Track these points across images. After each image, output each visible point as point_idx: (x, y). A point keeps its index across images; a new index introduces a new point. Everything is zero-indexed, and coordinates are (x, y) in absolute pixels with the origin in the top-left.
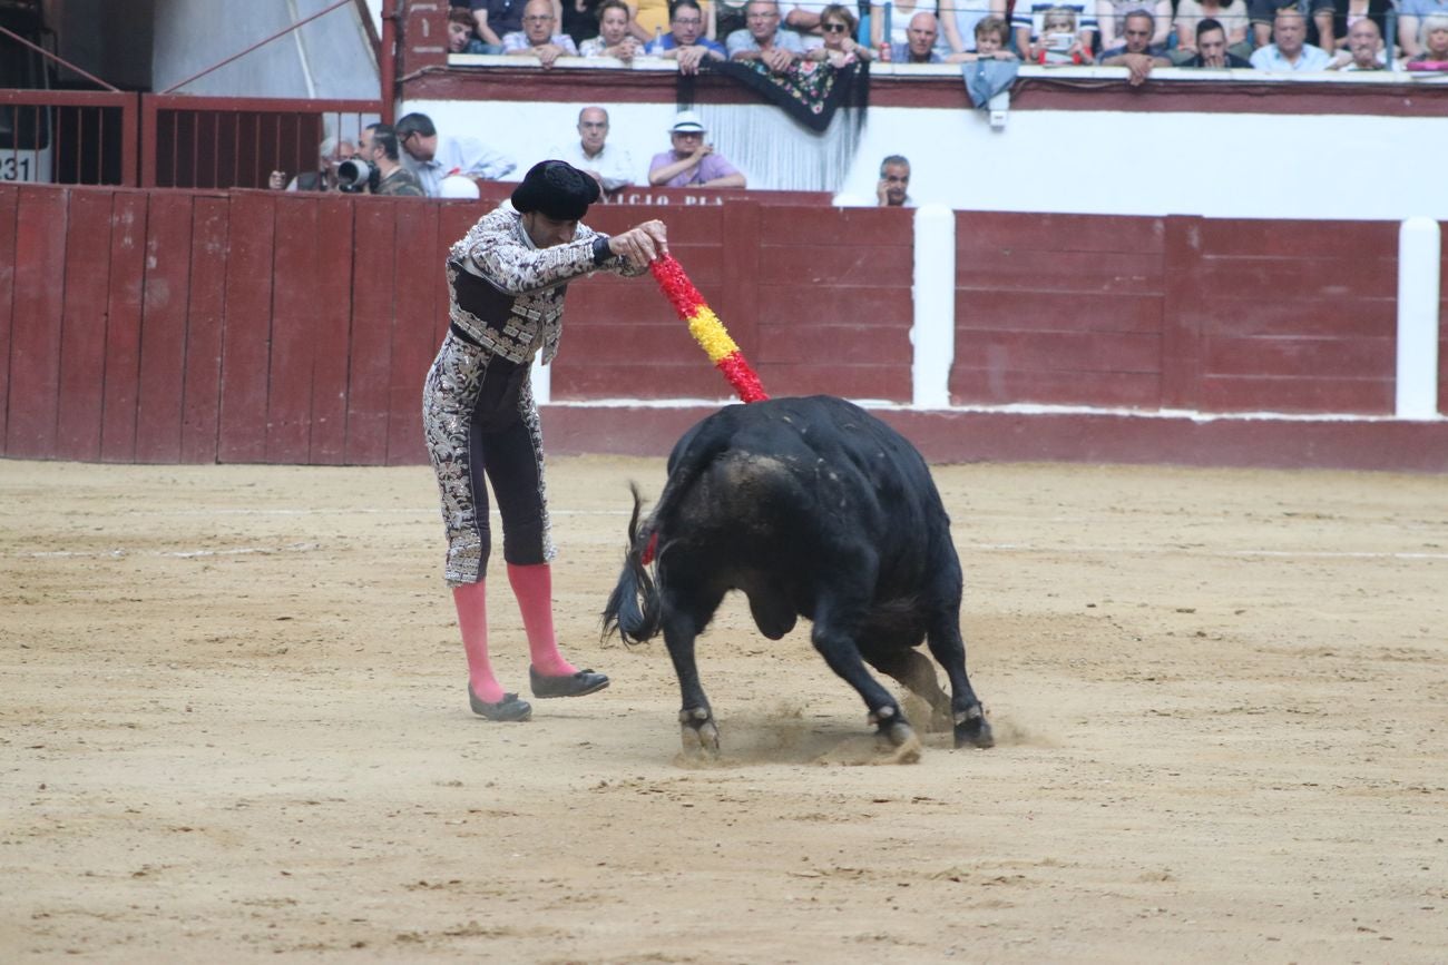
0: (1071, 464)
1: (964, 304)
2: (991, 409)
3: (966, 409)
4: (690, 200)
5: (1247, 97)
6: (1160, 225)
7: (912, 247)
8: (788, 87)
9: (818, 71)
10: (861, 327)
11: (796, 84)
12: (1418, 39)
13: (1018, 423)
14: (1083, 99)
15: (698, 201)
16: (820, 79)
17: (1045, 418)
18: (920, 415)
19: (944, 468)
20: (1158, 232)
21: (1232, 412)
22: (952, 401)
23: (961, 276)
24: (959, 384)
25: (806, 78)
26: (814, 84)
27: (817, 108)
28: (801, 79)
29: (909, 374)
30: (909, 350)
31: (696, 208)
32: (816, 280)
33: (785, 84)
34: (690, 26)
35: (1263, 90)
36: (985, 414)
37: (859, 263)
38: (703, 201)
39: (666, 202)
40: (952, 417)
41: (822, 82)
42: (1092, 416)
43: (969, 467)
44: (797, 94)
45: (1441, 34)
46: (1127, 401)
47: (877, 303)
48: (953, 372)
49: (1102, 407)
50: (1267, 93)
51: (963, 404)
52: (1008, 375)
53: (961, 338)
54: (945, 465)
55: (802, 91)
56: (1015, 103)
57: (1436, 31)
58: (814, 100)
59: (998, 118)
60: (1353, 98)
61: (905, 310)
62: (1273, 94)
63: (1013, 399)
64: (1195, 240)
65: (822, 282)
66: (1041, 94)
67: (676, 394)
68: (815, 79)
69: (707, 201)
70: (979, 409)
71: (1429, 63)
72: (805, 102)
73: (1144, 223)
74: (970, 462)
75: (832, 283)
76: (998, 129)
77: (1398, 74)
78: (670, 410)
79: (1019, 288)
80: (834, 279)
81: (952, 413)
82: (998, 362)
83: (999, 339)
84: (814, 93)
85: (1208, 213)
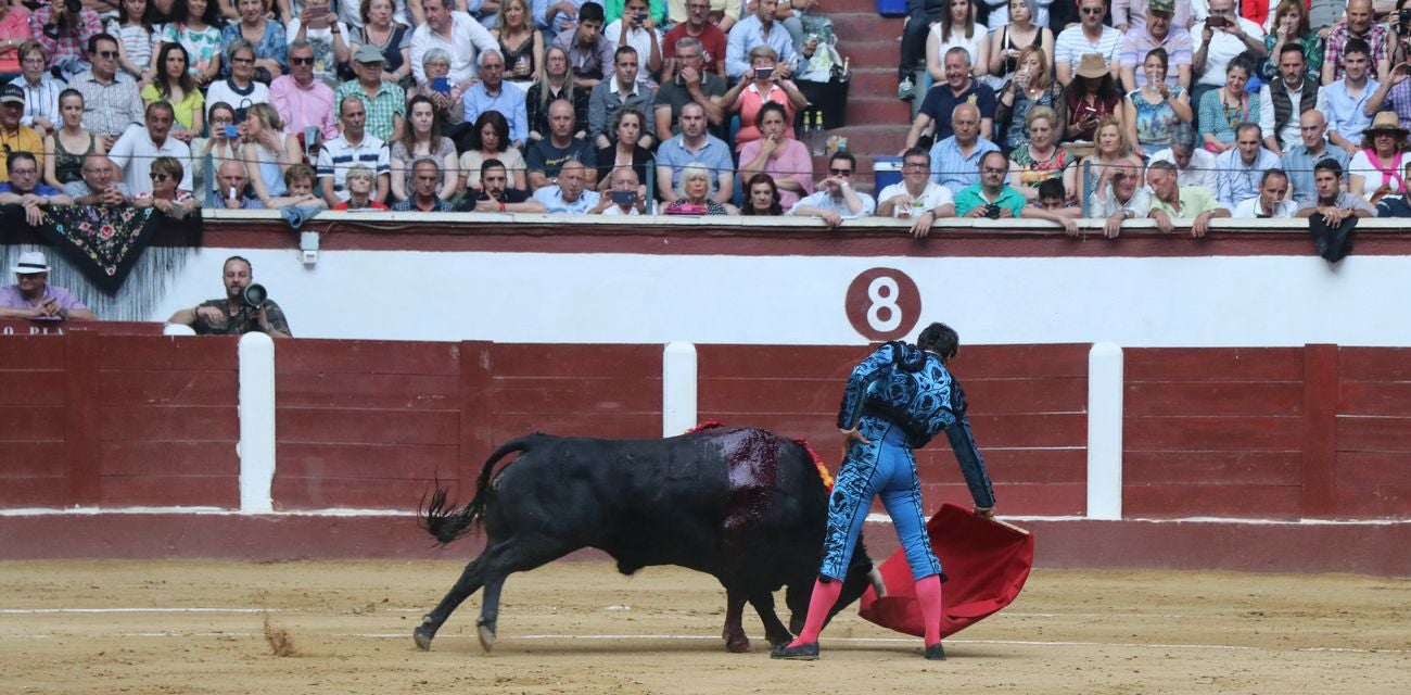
0: (383, 561)
1: (287, 420)
2: (310, 513)
3: (288, 513)
4: (33, 331)
5: (526, 237)
6: (455, 350)
7: (237, 371)
8: (86, 248)
9: (114, 238)
10: (192, 442)
11: (94, 247)
12: (674, 186)
13: (334, 525)
14: (386, 240)
15: (41, 331)
16: (116, 245)
17: (358, 519)
18: (246, 518)
19: (271, 567)
20: (454, 357)
22: (274, 508)
23: (280, 396)
24: (279, 492)
25: (103, 243)
26: (109, 248)
27: (110, 271)
28: (98, 242)
29: (237, 483)
30: (237, 461)
31: (39, 337)
32: (151, 401)
33: (83, 245)
34: (27, 176)
35: (542, 231)
36: (305, 517)
37: (190, 385)
38: (45, 332)
39: (12, 332)
40: (275, 521)
41: (117, 249)
42: (399, 518)
43: (290, 564)
44: (94, 256)
45: (698, 182)
47: (206, 421)
48: (274, 481)
49: (408, 510)
50: (544, 235)
51: (285, 509)
52: (325, 483)
53: (281, 451)
54: (270, 563)
55: (98, 253)
56: (324, 244)
57: (694, 179)
58: (109, 264)
59: (308, 256)
60: (618, 238)
61: (231, 425)
62: (548, 235)
63: (330, 504)
64: (486, 364)
65: (157, 402)
66: (348, 236)
67: (25, 504)
68: (110, 244)
69: (49, 332)
70: (300, 513)
71: (687, 207)
72: (100, 264)
73: (442, 348)
74: (292, 560)
75: (166, 403)
76: (310, 266)
77: (657, 217)
78: (20, 518)
79: (332, 406)
80: (167, 400)
81: (277, 517)
82: (316, 471)
83: (315, 451)
84: (108, 257)
85: (497, 340)
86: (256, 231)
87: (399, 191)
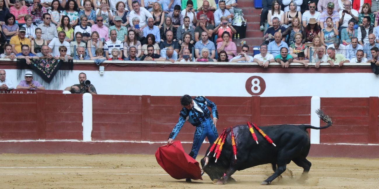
0: (121, 154)
1: (95, 117)
2: (102, 141)
3: (96, 141)
4: (28, 92)
6: (141, 98)
7: (82, 103)
8: (42, 70)
9: (50, 68)
10: (70, 122)
11: (44, 70)
12: (199, 54)
13: (108, 145)
14: (122, 68)
15: (30, 92)
17: (114, 143)
18: (85, 143)
19: (91, 156)
20: (140, 99)
21: (158, 142)
22: (92, 140)
23: (94, 110)
24: (93, 136)
25: (47, 69)
26: (48, 70)
28: (45, 69)
29: (82, 133)
30: (82, 127)
31: (29, 94)
32: (59, 111)
33: (41, 70)
34: (26, 51)
35: (164, 66)
36: (100, 142)
37: (70, 107)
38: (31, 93)
39: (22, 93)
40: (92, 143)
41: (50, 70)
42: (125, 143)
43: (96, 155)
44: (44, 72)
45: (205, 53)
46: (134, 139)
47: (74, 117)
48: (92, 133)
49: (128, 141)
50: (165, 67)
51: (95, 140)
52: (106, 133)
53: (94, 125)
54: (91, 155)
55: (45, 72)
56: (106, 69)
57: (204, 52)
58: (48, 75)
59: (101, 73)
60: (184, 68)
61: (81, 118)
62: (166, 67)
63: (107, 139)
64: (149, 101)
65: (61, 112)
66: (112, 67)
67: (26, 139)
68: (49, 69)
69: (32, 93)
71: (203, 60)
72: (46, 75)
73: (137, 97)
74: (97, 154)
75: (63, 112)
76: (102, 75)
77: (195, 62)
78: (24, 143)
79: (108, 113)
80: (64, 111)
81: (93, 142)
82: (103, 130)
83: (103, 125)
84: (48, 73)
85: (152, 95)
86: (88, 66)
87: (126, 55)
